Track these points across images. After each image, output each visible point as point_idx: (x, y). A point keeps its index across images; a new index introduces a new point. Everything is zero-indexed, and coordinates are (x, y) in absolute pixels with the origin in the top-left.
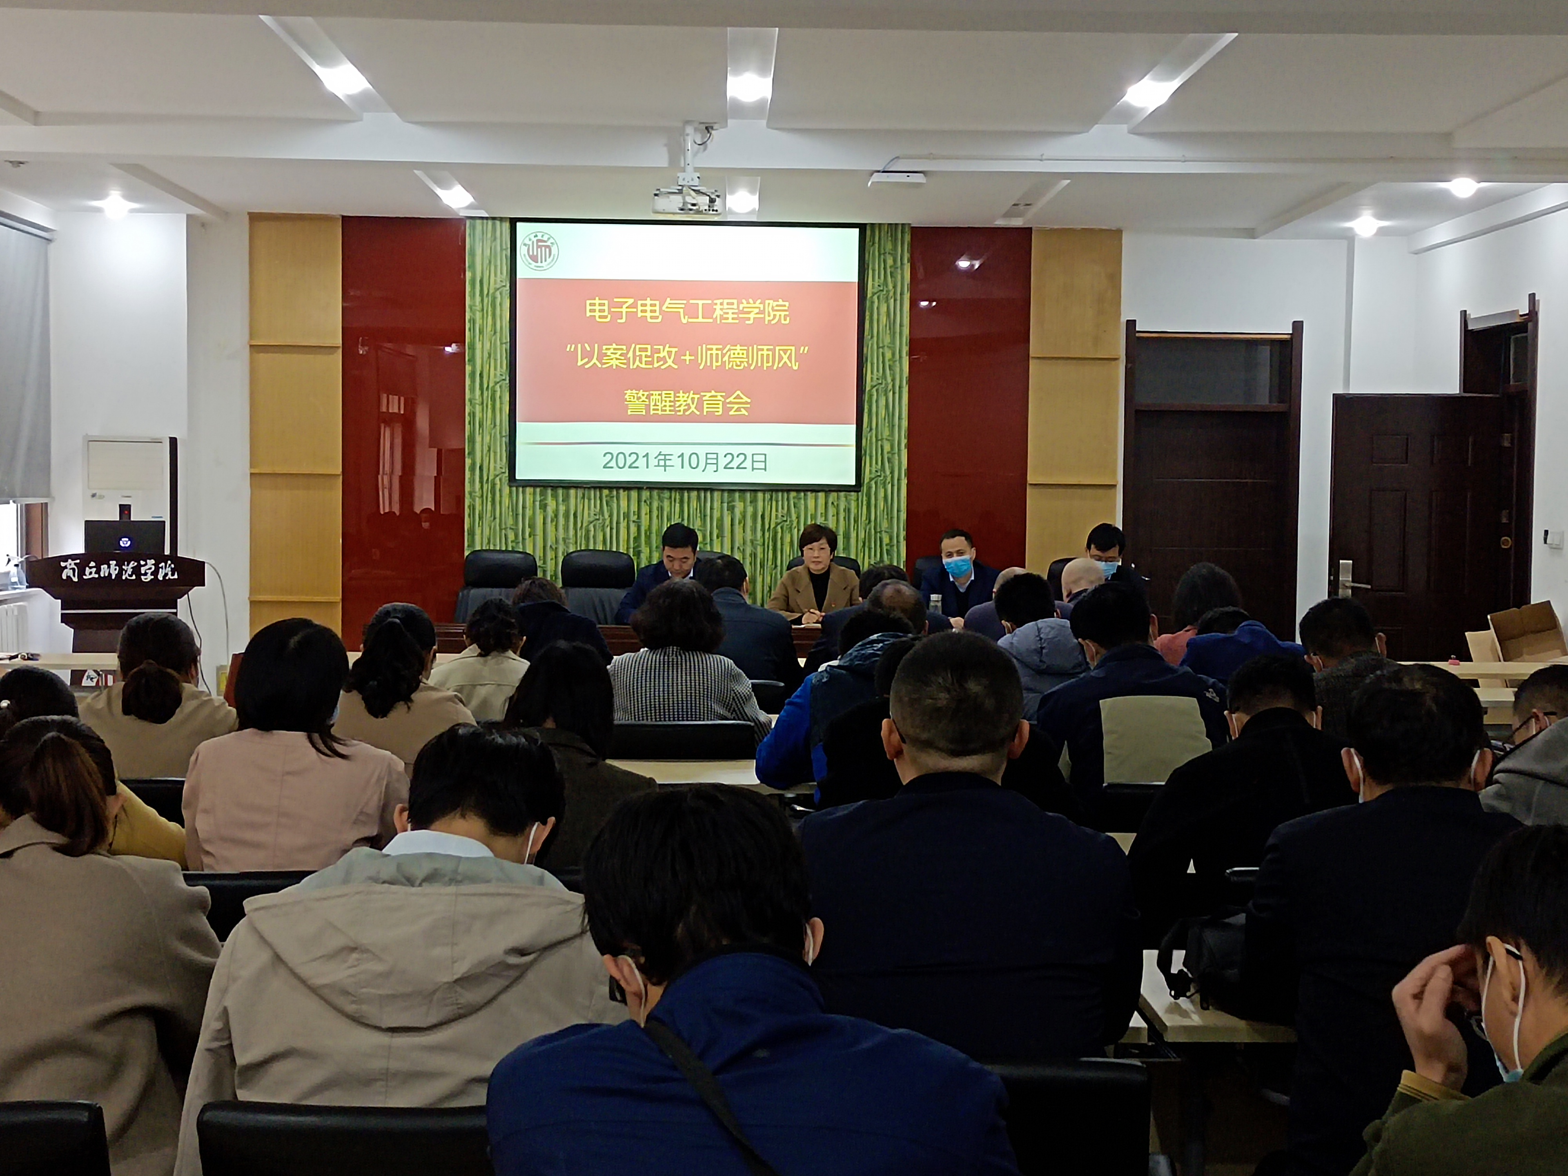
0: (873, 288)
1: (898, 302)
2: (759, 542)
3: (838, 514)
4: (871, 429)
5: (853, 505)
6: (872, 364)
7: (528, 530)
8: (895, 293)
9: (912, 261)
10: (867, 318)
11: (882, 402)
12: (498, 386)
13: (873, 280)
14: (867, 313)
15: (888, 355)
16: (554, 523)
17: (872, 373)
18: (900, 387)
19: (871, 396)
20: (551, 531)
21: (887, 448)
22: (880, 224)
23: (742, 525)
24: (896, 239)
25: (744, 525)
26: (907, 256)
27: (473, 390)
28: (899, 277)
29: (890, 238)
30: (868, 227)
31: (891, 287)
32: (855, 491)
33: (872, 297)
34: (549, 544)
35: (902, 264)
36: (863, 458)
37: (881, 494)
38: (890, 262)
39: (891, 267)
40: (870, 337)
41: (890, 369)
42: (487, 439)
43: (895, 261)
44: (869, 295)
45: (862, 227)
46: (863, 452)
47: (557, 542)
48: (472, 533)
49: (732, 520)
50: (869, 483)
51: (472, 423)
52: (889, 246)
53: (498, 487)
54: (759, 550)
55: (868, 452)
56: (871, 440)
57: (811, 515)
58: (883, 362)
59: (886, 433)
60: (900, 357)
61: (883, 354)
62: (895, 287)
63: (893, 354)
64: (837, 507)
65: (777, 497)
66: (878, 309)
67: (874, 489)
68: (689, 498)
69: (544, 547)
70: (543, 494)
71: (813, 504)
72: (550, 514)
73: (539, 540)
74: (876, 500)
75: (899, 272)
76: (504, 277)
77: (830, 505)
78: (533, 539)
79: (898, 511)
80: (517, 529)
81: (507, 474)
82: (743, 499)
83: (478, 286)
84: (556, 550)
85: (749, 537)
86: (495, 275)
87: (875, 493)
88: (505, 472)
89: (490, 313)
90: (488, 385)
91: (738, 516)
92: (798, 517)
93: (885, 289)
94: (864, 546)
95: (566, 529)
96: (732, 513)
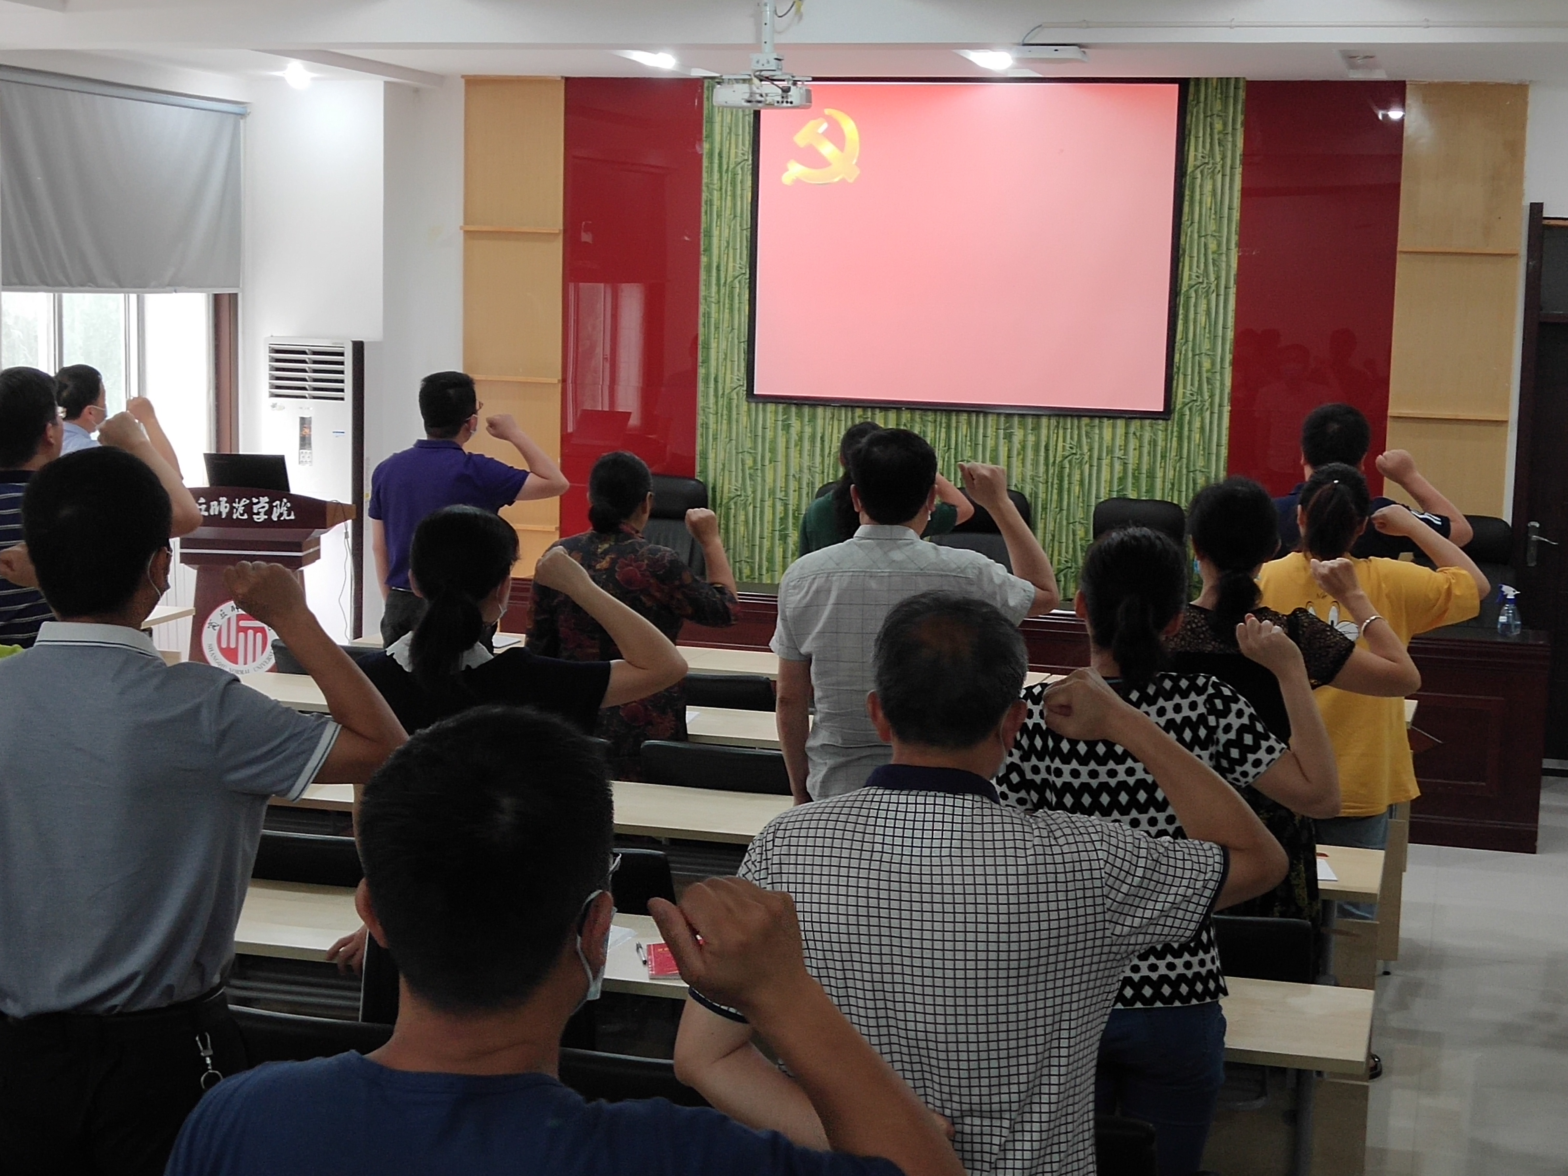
0: (1196, 159)
1: (1227, 179)
2: (1041, 479)
3: (1140, 447)
4: (1187, 341)
5: (1161, 435)
6: (1191, 257)
7: (768, 455)
8: (1223, 166)
9: (1246, 125)
10: (1187, 198)
11: (1203, 306)
12: (736, 281)
13: (1196, 150)
14: (1187, 192)
15: (1212, 246)
16: (798, 448)
17: (1191, 269)
18: (1226, 288)
19: (1188, 298)
20: (795, 458)
21: (1206, 365)
22: (1206, 79)
23: (1021, 457)
24: (1227, 97)
25: (1024, 455)
26: (1240, 118)
27: (708, 285)
28: (1230, 146)
29: (1219, 96)
30: (1192, 83)
31: (1218, 158)
32: (1163, 419)
33: (1193, 172)
34: (792, 472)
35: (1234, 129)
36: (1176, 377)
37: (1197, 424)
38: (1218, 126)
39: (1219, 133)
40: (1189, 222)
41: (1214, 264)
42: (723, 345)
43: (1225, 125)
44: (1190, 170)
45: (1184, 84)
46: (1175, 370)
47: (801, 471)
48: (705, 457)
49: (1009, 450)
50: (1181, 409)
51: (707, 325)
52: (1218, 106)
53: (735, 402)
54: (1041, 487)
55: (1181, 371)
56: (1186, 355)
57: (1107, 447)
58: (1206, 255)
59: (1206, 346)
60: (1228, 249)
61: (1205, 245)
62: (1223, 158)
63: (1219, 245)
64: (1141, 439)
65: (1065, 424)
66: (1201, 186)
67: (1187, 418)
68: (957, 422)
69: (787, 476)
70: (786, 412)
71: (1110, 434)
72: (794, 437)
73: (781, 468)
74: (1190, 430)
75: (1230, 139)
76: (746, 149)
77: (1131, 436)
78: (774, 467)
79: (1219, 445)
80: (756, 454)
81: (745, 388)
82: (1023, 426)
83: (716, 161)
84: (799, 481)
85: (1029, 473)
86: (737, 147)
87: (1190, 423)
88: (742, 386)
89: (729, 193)
90: (726, 280)
91: (1016, 446)
92: (1091, 450)
93: (1211, 162)
94: (1172, 489)
95: (812, 455)
96: (1010, 442)
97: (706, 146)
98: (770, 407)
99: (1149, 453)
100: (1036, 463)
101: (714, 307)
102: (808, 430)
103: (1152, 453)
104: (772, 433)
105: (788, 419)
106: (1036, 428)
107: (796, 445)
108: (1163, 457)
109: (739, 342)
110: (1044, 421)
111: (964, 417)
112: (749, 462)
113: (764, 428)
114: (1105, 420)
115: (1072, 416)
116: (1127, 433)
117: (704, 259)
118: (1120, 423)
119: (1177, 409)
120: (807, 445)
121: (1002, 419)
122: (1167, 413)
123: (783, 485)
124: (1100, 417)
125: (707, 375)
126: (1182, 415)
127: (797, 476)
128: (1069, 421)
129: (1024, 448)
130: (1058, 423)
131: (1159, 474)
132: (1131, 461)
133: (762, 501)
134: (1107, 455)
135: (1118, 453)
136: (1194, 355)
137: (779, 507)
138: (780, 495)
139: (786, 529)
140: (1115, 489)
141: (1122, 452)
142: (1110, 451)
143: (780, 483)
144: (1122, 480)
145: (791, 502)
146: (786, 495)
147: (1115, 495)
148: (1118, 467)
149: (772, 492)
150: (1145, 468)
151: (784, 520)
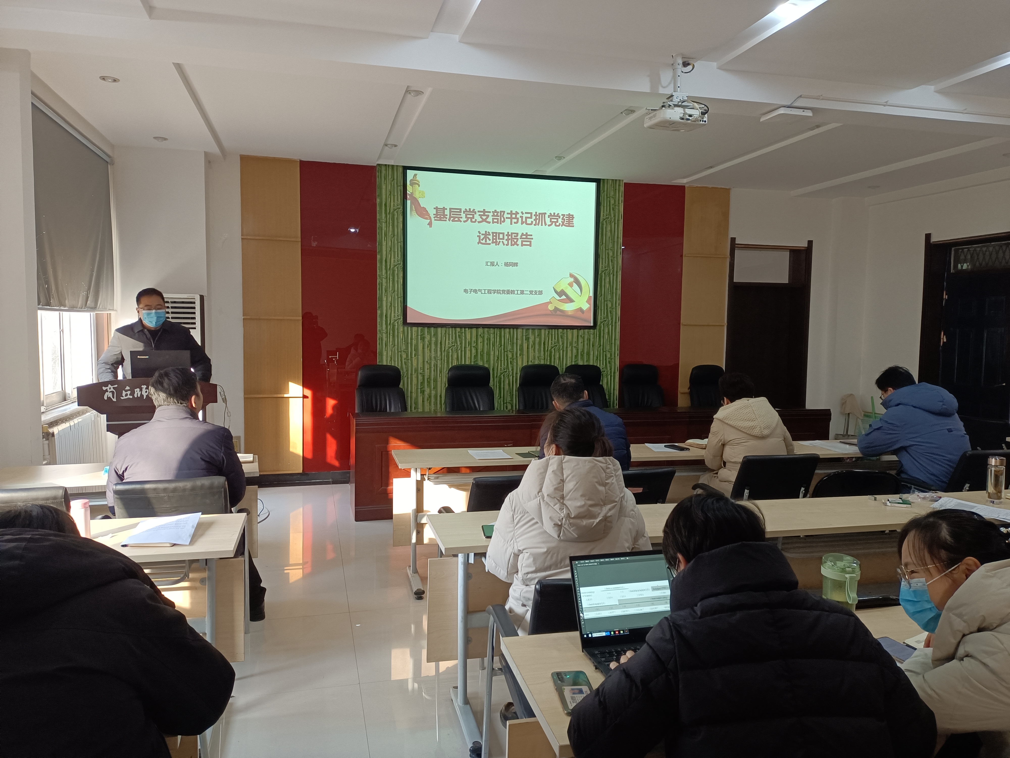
0: (603, 216)
1: (616, 225)
2: (542, 358)
3: (584, 341)
5: (592, 336)
7: (414, 352)
8: (615, 219)
9: (624, 202)
10: (600, 233)
12: (396, 268)
13: (603, 212)
14: (600, 231)
15: (611, 254)
17: (602, 264)
18: (617, 272)
19: (602, 276)
20: (427, 353)
22: (608, 179)
24: (616, 188)
25: (534, 348)
26: (621, 199)
27: (381, 270)
28: (617, 211)
29: (613, 188)
30: (601, 182)
31: (613, 216)
32: (593, 329)
33: (603, 222)
34: (426, 360)
35: (619, 203)
36: (597, 311)
38: (612, 202)
39: (613, 205)
41: (612, 262)
42: (389, 299)
43: (615, 202)
45: (598, 182)
46: (597, 307)
47: (430, 359)
48: (381, 355)
49: (528, 345)
50: (600, 324)
51: (381, 289)
52: (612, 193)
53: (396, 327)
55: (600, 308)
56: (601, 301)
57: (570, 342)
58: (608, 258)
60: (617, 255)
61: (608, 253)
62: (615, 216)
63: (613, 254)
64: (584, 338)
65: (552, 332)
66: (606, 228)
67: (602, 328)
68: (504, 333)
69: (423, 362)
70: (422, 331)
71: (571, 336)
72: (427, 343)
73: (420, 358)
74: (604, 334)
75: (617, 208)
76: (399, 202)
77: (580, 336)
78: (417, 357)
79: (615, 340)
80: (408, 352)
81: (402, 320)
82: (534, 333)
83: (383, 208)
84: (430, 364)
85: (537, 355)
86: (394, 201)
87: (603, 330)
88: (400, 319)
89: (391, 224)
90: (390, 267)
91: (531, 343)
92: (563, 344)
93: (610, 217)
94: (597, 359)
95: (436, 351)
96: (528, 341)
97: (378, 200)
98: (414, 329)
99: (587, 344)
100: (539, 351)
101: (384, 281)
102: (433, 339)
103: (589, 344)
104: (416, 342)
105: (424, 334)
106: (540, 335)
107: (428, 347)
108: (593, 346)
109: (398, 298)
110: (543, 331)
111: (507, 330)
112: (404, 356)
113: (411, 339)
114: (569, 330)
115: (555, 329)
116: (578, 336)
117: (378, 257)
118: (575, 331)
119: (598, 324)
120: (433, 347)
121: (524, 331)
122: (594, 327)
123: (422, 367)
124: (566, 329)
125: (382, 314)
126: (600, 327)
127: (429, 362)
128: (554, 330)
129: (534, 344)
130: (549, 332)
131: (592, 353)
132: (580, 348)
133: (411, 375)
134: (570, 346)
135: (574, 345)
136: (604, 301)
137: (420, 377)
138: (420, 371)
139: (424, 387)
140: (574, 361)
141: (576, 344)
142: (571, 344)
143: (420, 365)
144: (576, 356)
145: (426, 375)
146: (424, 371)
147: (573, 364)
148: (575, 351)
149: (416, 370)
150: (585, 351)
151: (422, 383)
